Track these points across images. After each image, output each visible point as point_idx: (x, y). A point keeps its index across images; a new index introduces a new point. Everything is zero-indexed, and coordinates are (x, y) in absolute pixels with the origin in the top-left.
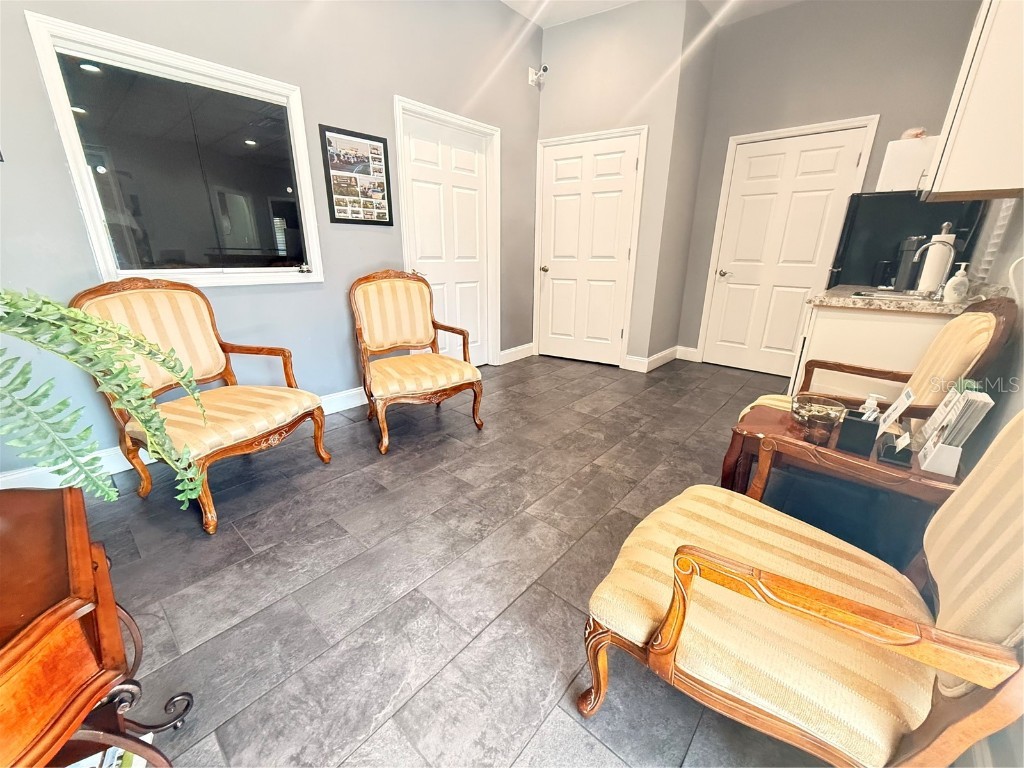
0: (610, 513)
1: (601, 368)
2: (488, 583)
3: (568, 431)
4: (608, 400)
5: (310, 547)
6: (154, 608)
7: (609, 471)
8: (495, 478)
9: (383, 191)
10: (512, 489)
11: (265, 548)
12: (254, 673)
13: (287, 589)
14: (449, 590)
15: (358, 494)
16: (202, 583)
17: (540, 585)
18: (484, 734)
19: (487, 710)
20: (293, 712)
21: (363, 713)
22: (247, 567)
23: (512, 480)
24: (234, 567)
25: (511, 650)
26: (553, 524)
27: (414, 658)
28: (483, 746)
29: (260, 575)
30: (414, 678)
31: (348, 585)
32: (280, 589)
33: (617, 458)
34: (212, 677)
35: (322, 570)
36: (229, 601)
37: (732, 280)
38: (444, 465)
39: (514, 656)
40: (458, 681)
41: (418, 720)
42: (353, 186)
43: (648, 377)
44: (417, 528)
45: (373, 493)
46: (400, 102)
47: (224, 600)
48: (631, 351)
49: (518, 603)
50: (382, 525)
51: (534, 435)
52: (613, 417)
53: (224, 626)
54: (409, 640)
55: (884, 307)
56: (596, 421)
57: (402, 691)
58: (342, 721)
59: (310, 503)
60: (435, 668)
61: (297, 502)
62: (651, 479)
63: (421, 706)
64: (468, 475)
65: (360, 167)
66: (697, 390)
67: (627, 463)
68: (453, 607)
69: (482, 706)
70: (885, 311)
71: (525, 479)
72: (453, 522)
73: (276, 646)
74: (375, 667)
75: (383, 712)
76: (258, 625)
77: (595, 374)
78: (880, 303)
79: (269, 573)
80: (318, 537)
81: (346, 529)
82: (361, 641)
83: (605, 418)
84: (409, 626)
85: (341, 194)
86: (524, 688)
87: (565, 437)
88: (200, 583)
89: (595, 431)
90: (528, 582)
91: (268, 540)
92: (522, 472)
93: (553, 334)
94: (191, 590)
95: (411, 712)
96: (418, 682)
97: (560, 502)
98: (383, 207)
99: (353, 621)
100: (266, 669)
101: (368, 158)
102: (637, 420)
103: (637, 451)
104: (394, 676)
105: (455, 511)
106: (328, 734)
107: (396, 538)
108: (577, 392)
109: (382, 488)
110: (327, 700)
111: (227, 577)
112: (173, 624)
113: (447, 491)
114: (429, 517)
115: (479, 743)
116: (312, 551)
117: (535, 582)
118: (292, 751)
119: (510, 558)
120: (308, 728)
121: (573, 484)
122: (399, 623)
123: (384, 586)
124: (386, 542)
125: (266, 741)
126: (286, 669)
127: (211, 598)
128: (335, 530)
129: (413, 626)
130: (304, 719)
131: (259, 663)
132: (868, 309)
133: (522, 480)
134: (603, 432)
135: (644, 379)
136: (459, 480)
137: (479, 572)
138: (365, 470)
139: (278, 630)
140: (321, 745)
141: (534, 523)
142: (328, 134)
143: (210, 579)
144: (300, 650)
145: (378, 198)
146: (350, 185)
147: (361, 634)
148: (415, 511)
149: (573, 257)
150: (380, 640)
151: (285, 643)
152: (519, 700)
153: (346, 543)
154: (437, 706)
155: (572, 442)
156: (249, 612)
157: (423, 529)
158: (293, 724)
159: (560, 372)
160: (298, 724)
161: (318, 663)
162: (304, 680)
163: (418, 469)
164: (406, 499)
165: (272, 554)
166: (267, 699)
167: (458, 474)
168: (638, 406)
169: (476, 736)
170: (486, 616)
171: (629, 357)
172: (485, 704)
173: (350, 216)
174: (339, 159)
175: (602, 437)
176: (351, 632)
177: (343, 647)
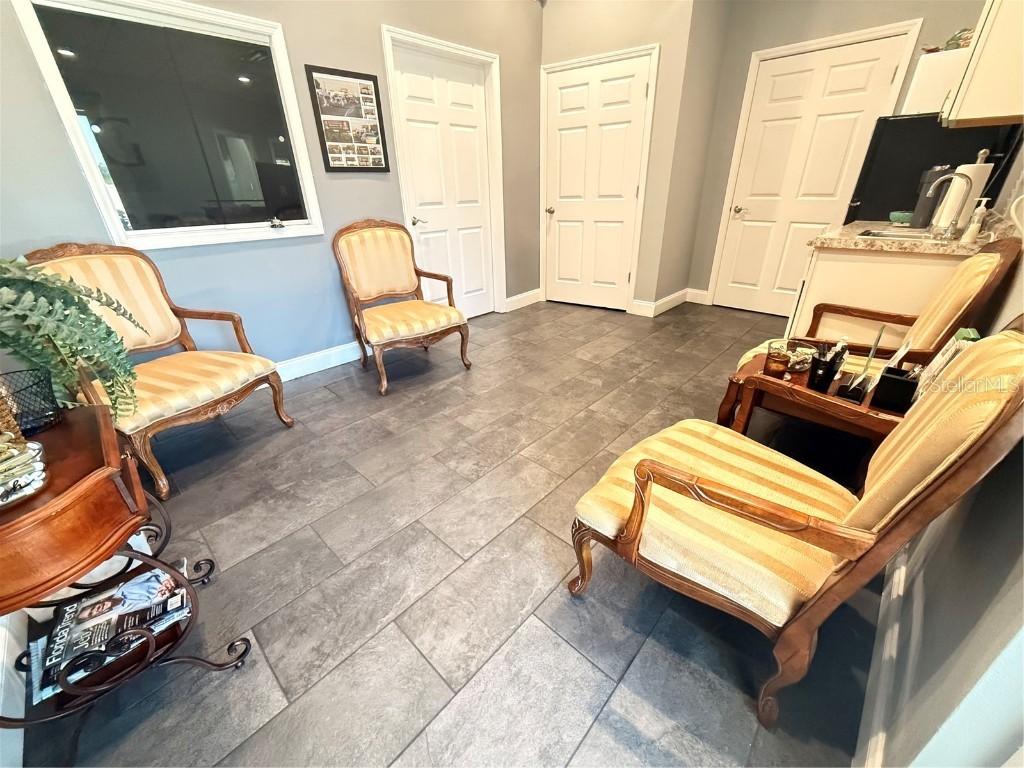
0: (599, 455)
1: (607, 313)
2: (481, 516)
3: (567, 378)
4: (611, 345)
5: (324, 485)
6: (196, 535)
7: (602, 416)
8: (493, 424)
9: (377, 134)
10: (509, 433)
11: (286, 486)
12: (281, 586)
13: (306, 520)
14: (446, 522)
15: (368, 439)
16: (233, 515)
17: (527, 518)
18: (469, 634)
19: (473, 617)
20: (313, 616)
21: (371, 617)
22: (271, 502)
23: (509, 425)
24: (261, 502)
25: (497, 571)
26: (544, 464)
27: (413, 576)
28: (468, 643)
29: (282, 509)
30: (412, 592)
31: (358, 518)
32: (300, 520)
33: (612, 404)
34: (248, 588)
35: (335, 504)
36: (257, 530)
37: (747, 217)
38: (447, 412)
39: (499, 575)
40: (450, 595)
41: (416, 623)
42: (345, 131)
43: (654, 322)
44: (420, 469)
45: (380, 438)
46: (388, 33)
47: (253, 530)
48: (639, 295)
49: (507, 533)
50: (388, 467)
51: (535, 382)
52: (613, 363)
53: (254, 549)
54: (410, 562)
55: (885, 248)
56: (597, 368)
57: (403, 601)
58: (353, 623)
59: (324, 447)
60: (431, 585)
61: (312, 447)
62: (642, 424)
63: (417, 613)
64: (468, 421)
65: (352, 109)
66: (703, 334)
67: (620, 408)
68: (449, 536)
69: (469, 614)
70: (887, 252)
71: (522, 424)
72: (452, 464)
73: (298, 566)
74: (381, 582)
75: (387, 617)
76: (283, 549)
77: (600, 320)
78: (883, 244)
79: (290, 507)
80: (332, 477)
81: (357, 469)
82: (369, 562)
83: (607, 364)
84: (410, 551)
85: (334, 140)
86: (505, 600)
87: (564, 384)
88: (232, 516)
89: (594, 377)
90: (517, 515)
91: (288, 480)
92: (520, 418)
93: (560, 279)
94: (225, 521)
95: (410, 617)
96: (416, 595)
97: (552, 445)
98: (379, 152)
99: (362, 547)
100: (289, 584)
101: (358, 99)
102: (638, 365)
103: (633, 396)
104: (398, 590)
105: (456, 454)
106: (341, 633)
107: (400, 478)
108: (581, 338)
109: (390, 434)
110: (341, 607)
111: (255, 510)
112: (212, 548)
113: (448, 435)
114: (431, 460)
115: (465, 641)
116: (327, 489)
117: (524, 515)
118: (314, 643)
119: (502, 495)
120: (326, 628)
121: (568, 429)
122: (401, 549)
123: (389, 518)
124: (391, 481)
125: (292, 636)
126: (307, 583)
127: (242, 528)
128: (346, 471)
129: (413, 551)
130: (322, 621)
131: (285, 579)
132: (870, 251)
133: (518, 425)
134: (601, 378)
135: (652, 324)
136: (460, 425)
137: (474, 506)
138: (374, 417)
139: (299, 554)
140: (337, 640)
141: (526, 464)
142: (316, 75)
143: (240, 512)
144: (318, 569)
145: (372, 142)
146: (342, 130)
147: (369, 557)
148: (419, 454)
149: (580, 197)
150: (385, 562)
151: (306, 563)
152: (500, 610)
153: (357, 482)
154: (432, 613)
155: (571, 388)
156: (275, 538)
157: (424, 470)
158: (314, 625)
159: (565, 319)
160: (318, 625)
161: (333, 580)
162: (322, 592)
163: (423, 416)
164: (410, 443)
165: (292, 491)
166: (292, 607)
167: (459, 419)
168: (639, 352)
169: (463, 635)
170: (477, 543)
171: (637, 302)
172: (472, 612)
173: (344, 163)
174: (328, 102)
175: (600, 383)
176: (360, 556)
177: (354, 567)
